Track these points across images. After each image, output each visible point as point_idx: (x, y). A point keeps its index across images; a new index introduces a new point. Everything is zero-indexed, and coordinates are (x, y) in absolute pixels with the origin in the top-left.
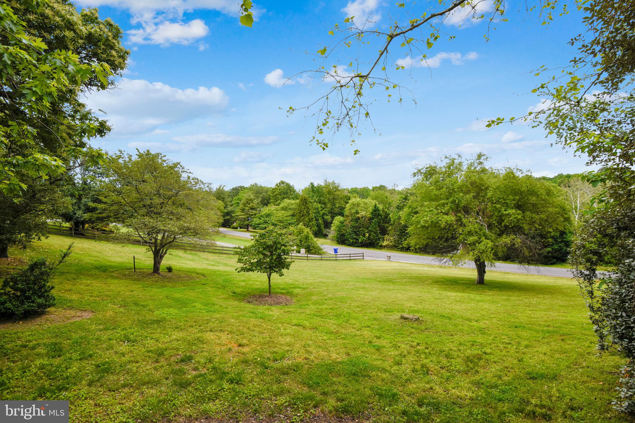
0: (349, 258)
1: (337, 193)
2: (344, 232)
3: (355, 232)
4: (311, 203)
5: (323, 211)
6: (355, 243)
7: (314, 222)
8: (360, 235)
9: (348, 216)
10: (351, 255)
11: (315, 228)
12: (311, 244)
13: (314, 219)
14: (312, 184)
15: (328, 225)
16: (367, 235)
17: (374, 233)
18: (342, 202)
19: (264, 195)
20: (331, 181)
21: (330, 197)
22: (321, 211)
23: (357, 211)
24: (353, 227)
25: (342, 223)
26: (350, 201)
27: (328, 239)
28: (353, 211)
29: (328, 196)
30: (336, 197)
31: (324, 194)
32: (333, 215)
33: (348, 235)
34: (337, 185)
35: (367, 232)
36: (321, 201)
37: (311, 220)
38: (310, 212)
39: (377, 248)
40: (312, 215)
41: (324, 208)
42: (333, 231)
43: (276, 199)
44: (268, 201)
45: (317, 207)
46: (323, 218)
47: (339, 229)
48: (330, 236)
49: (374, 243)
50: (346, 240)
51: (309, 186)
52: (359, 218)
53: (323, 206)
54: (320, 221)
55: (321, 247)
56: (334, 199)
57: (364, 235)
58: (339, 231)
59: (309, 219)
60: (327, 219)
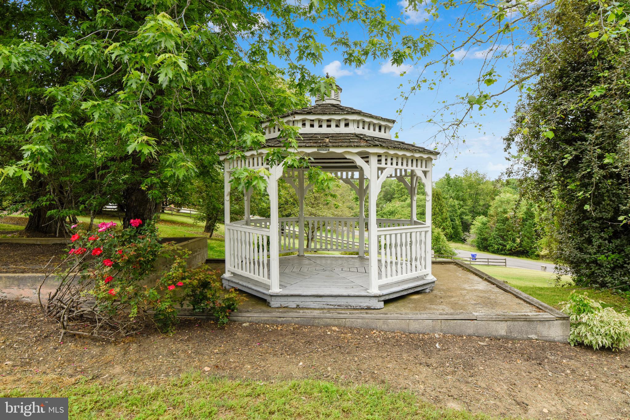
0: (487, 263)
1: (481, 186)
2: (486, 235)
3: (502, 237)
4: (446, 199)
5: (462, 209)
6: (502, 250)
7: (449, 223)
8: (508, 241)
9: (492, 216)
10: (489, 260)
11: (450, 231)
12: (442, 247)
13: (449, 219)
14: (447, 175)
15: (466, 227)
16: (518, 240)
17: (528, 238)
18: (488, 198)
19: (387, 189)
20: (473, 172)
21: (472, 192)
22: (459, 209)
23: (504, 210)
24: (499, 230)
25: (484, 224)
26: (497, 198)
27: (467, 244)
28: (500, 210)
29: (468, 190)
30: (479, 192)
31: (463, 188)
32: (475, 213)
33: (491, 240)
34: (480, 176)
35: (519, 237)
36: (459, 197)
37: (444, 220)
38: (444, 210)
39: (531, 258)
40: (447, 214)
41: (463, 206)
42: (473, 236)
43: (401, 194)
44: (391, 196)
45: (453, 203)
46: (462, 219)
47: (481, 232)
48: (469, 240)
49: (528, 252)
50: (489, 246)
51: (444, 178)
52: (507, 219)
53: (461, 203)
54: (457, 222)
55: (456, 251)
56: (477, 194)
57: (514, 241)
58: (480, 234)
59: (442, 219)
60: (467, 220)
